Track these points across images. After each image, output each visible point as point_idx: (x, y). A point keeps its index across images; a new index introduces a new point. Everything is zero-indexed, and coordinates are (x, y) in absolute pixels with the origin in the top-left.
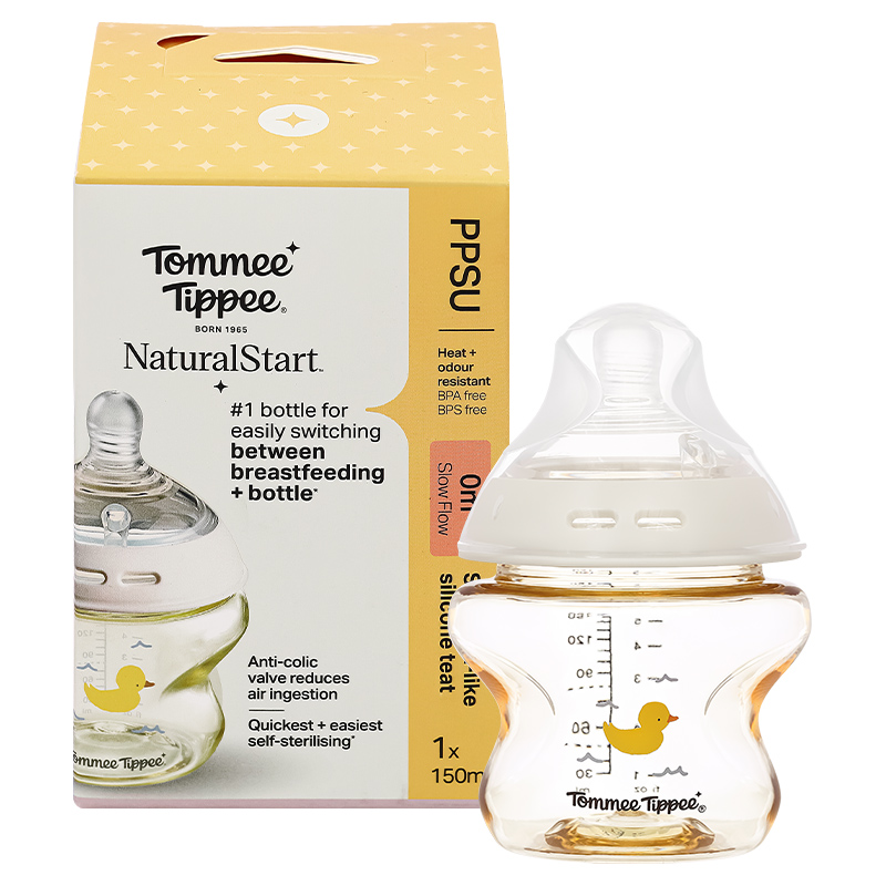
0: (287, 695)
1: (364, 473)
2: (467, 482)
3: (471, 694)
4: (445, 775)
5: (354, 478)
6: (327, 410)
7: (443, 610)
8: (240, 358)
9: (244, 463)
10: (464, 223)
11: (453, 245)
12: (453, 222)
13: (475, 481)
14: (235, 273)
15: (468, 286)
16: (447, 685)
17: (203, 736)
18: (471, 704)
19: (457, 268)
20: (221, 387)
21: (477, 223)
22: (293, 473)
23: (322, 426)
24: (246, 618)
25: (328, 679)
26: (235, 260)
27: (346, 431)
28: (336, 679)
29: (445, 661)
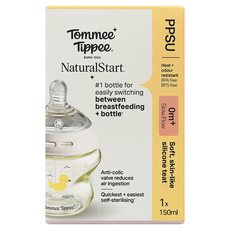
0: (114, 184)
1: (138, 107)
2: (171, 110)
3: (172, 184)
4: (164, 212)
5: (135, 108)
6: (126, 85)
7: (163, 154)
8: (98, 67)
9: (99, 104)
10: (170, 21)
11: (166, 28)
12: (166, 20)
13: (173, 110)
14: (96, 38)
15: (171, 42)
16: (165, 181)
17: (87, 199)
18: (172, 187)
19: (167, 36)
20: (92, 77)
21: (174, 20)
22: (115, 107)
23: (124, 91)
24: (100, 157)
25: (127, 178)
26: (97, 34)
27: (132, 92)
28: (129, 178)
29: (164, 172)
